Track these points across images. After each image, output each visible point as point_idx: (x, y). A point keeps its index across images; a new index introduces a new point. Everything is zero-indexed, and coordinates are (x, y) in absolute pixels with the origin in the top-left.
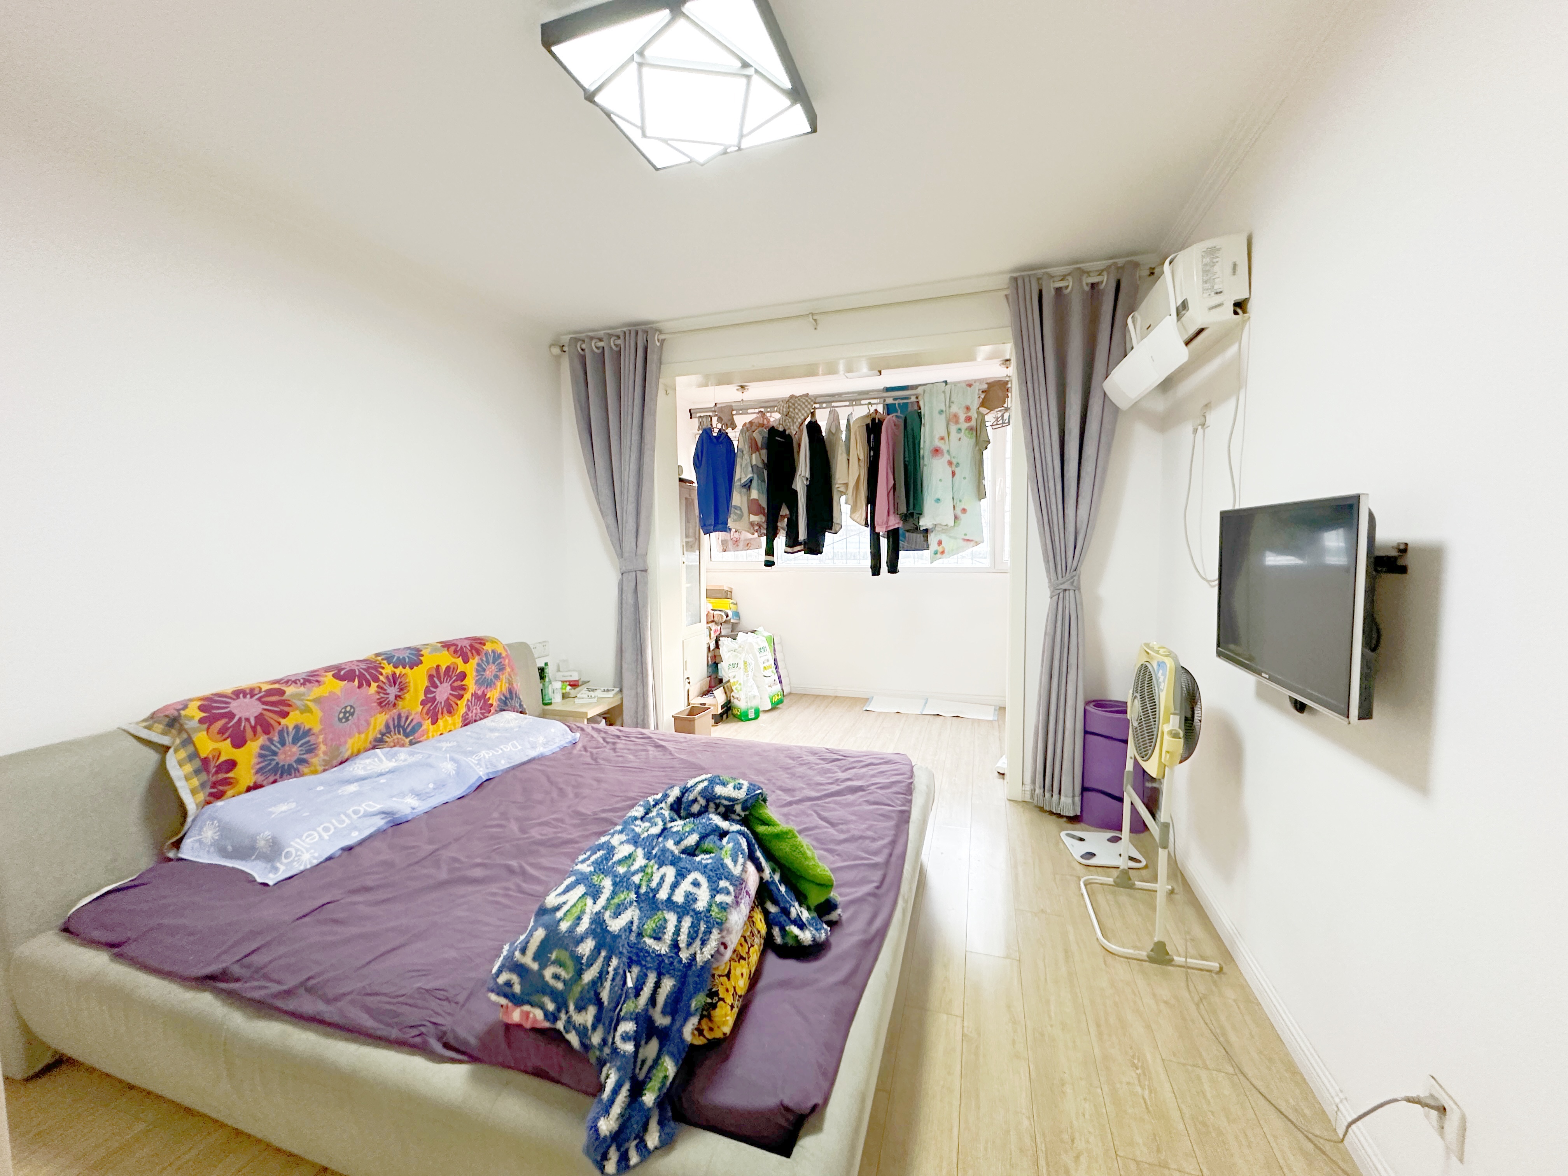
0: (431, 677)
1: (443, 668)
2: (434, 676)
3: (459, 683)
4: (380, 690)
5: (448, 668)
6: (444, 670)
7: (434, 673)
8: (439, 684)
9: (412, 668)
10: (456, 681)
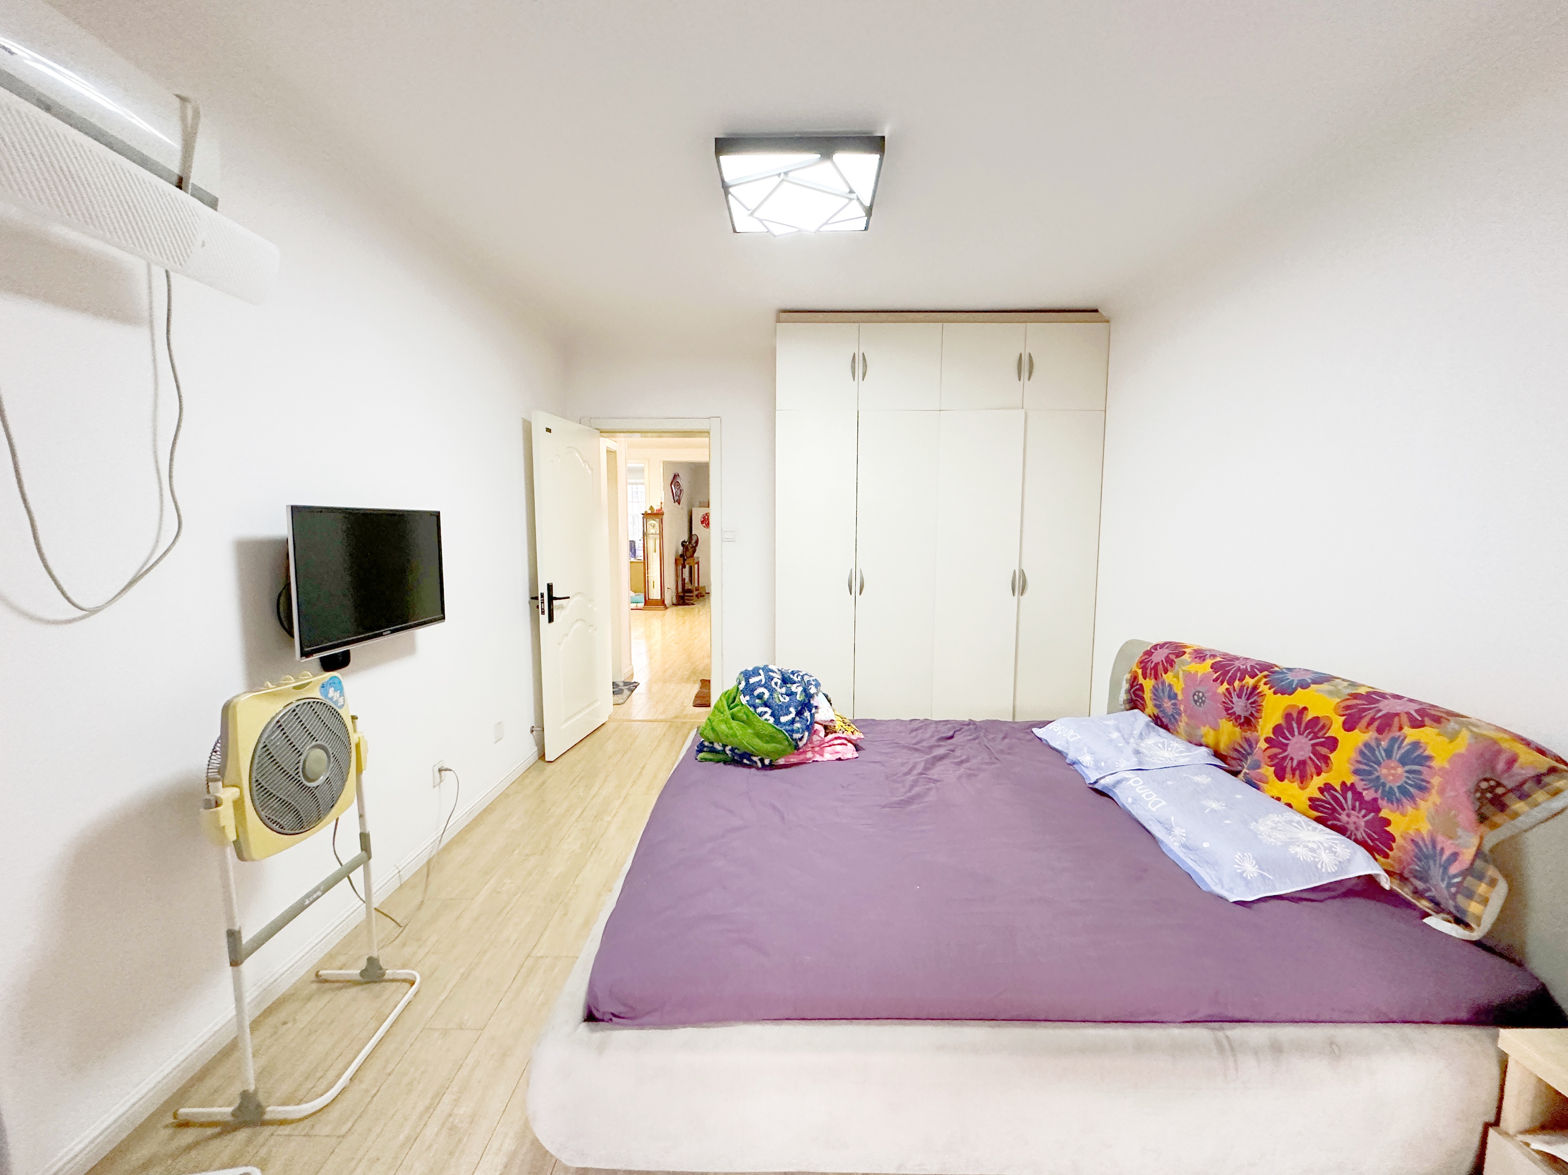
0: (1288, 716)
1: (1309, 716)
2: (1293, 719)
3: (1324, 751)
4: (1227, 694)
5: (1316, 719)
6: (1307, 719)
7: (1295, 715)
8: (1296, 733)
9: (1275, 693)
10: (1321, 744)
